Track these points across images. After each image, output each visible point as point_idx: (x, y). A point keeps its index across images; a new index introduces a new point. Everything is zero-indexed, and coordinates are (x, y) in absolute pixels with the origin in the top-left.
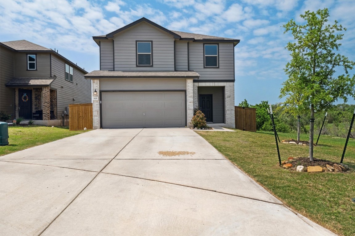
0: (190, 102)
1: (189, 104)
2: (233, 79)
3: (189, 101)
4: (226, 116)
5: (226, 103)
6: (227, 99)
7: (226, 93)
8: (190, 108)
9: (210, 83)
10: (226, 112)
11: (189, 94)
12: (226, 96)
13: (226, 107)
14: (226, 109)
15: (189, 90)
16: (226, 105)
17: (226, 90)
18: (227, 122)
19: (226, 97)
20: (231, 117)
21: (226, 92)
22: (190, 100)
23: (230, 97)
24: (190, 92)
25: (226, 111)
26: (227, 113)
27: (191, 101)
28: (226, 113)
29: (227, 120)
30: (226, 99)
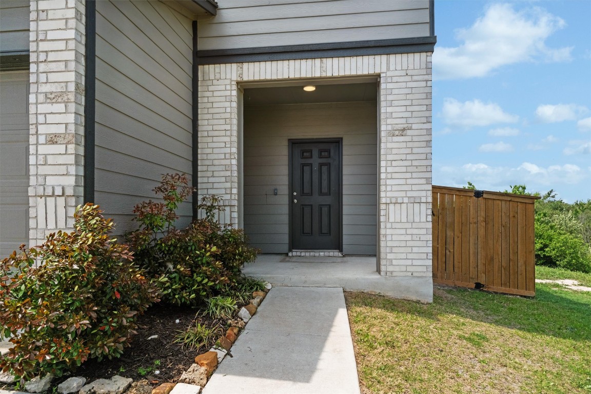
0: (52, 140)
1: (43, 149)
2: (427, 34)
3: (42, 129)
4: (382, 232)
5: (383, 164)
6: (390, 145)
7: (383, 110)
8: (50, 181)
9: (298, 62)
10: (382, 213)
11: (43, 78)
12: (383, 128)
13: (383, 188)
14: (382, 194)
15: (43, 46)
16: (383, 176)
17: (382, 98)
18: (390, 269)
19: (383, 134)
20: (409, 238)
21: (383, 104)
22: (50, 119)
23: (409, 132)
24: (52, 57)
25: (383, 207)
26: (388, 215)
27: (61, 129)
28: (382, 219)
29: (390, 256)
30: (383, 145)
